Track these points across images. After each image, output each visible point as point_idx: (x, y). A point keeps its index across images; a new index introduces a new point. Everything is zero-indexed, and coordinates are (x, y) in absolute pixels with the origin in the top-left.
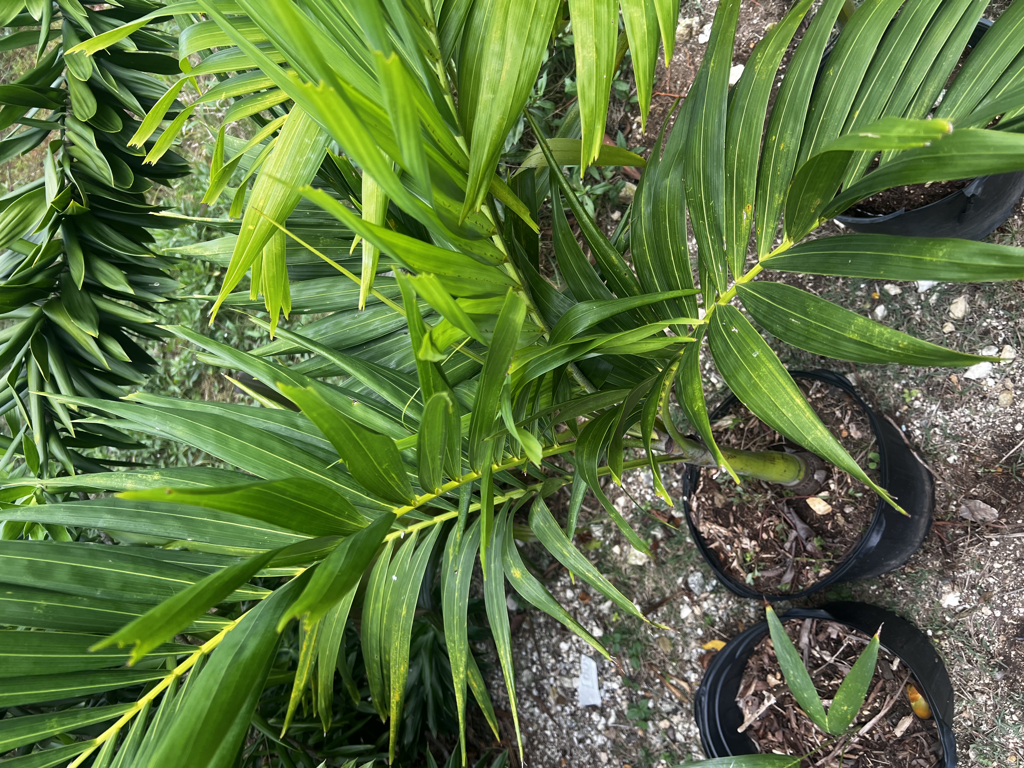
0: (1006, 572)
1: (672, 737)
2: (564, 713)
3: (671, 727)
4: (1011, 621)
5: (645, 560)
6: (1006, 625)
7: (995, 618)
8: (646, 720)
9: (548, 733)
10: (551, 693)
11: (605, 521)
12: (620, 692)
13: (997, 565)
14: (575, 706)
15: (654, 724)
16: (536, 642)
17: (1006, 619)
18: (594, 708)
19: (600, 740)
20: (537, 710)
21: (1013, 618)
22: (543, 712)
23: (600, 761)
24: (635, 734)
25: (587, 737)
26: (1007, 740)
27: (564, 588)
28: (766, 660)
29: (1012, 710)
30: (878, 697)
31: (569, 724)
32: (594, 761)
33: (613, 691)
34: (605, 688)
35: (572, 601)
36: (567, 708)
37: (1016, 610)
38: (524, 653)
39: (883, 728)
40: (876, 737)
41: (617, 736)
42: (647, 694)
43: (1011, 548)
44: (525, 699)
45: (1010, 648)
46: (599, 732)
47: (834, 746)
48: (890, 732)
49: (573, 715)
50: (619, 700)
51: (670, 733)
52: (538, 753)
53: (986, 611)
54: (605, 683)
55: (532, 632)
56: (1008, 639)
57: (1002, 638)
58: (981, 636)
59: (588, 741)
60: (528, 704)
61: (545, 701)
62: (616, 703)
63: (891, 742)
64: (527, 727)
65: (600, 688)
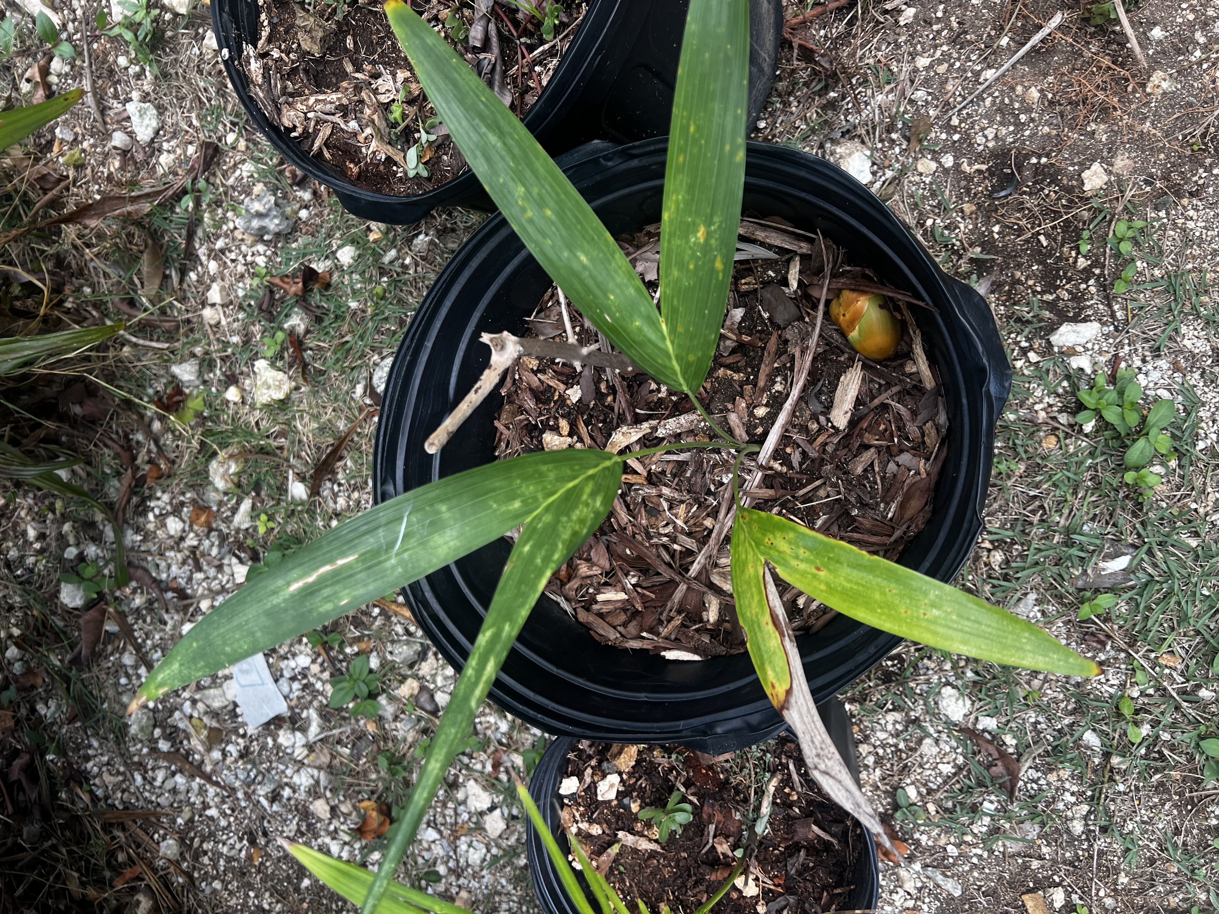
0: (942, 69)
1: (429, 707)
2: (229, 760)
3: (422, 688)
4: (977, 167)
5: (287, 386)
6: (969, 178)
7: (946, 171)
8: (372, 696)
9: (212, 812)
10: (191, 730)
11: (198, 350)
12: (315, 668)
13: (922, 62)
14: (244, 736)
15: (392, 699)
16: (138, 648)
17: (966, 167)
18: (277, 722)
19: (303, 780)
20: (180, 779)
21: (979, 157)
22: (192, 777)
23: (319, 820)
24: (361, 736)
25: (281, 787)
26: (1031, 409)
27: (162, 518)
28: (530, 404)
29: (1024, 344)
30: (777, 371)
31: (242, 777)
32: (309, 826)
33: (304, 673)
34: (287, 674)
35: (182, 539)
36: (230, 748)
37: (980, 139)
38: (123, 681)
39: (803, 429)
40: (796, 458)
41: (333, 757)
42: (363, 646)
43: (940, 14)
44: (153, 769)
45: (987, 222)
46: (300, 764)
47: (714, 513)
48: (821, 429)
49: (244, 754)
50: (319, 686)
51: (424, 699)
52: (206, 860)
53: (927, 165)
54: (283, 664)
55: (127, 632)
56: (979, 206)
57: (968, 208)
58: (929, 222)
59: (287, 792)
60: (160, 775)
61: (189, 753)
62: (315, 693)
63: (829, 449)
64: (174, 821)
65: (276, 681)
